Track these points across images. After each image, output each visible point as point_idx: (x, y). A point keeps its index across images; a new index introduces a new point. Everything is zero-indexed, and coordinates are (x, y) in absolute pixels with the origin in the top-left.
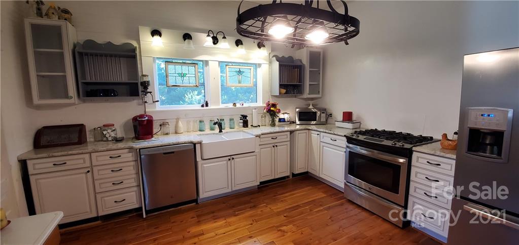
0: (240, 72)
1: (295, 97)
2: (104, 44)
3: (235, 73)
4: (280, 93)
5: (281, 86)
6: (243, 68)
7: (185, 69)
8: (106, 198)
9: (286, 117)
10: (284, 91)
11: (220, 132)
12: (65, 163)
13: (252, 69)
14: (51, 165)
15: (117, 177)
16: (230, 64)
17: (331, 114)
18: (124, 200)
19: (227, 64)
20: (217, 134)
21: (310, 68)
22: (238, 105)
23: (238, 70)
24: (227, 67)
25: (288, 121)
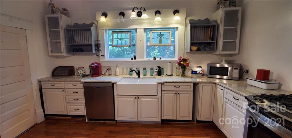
0: (161, 35)
1: (211, 54)
2: (82, 25)
3: (157, 36)
4: (191, 50)
5: (192, 44)
6: (163, 32)
7: (123, 35)
8: (71, 106)
9: (198, 70)
10: (194, 48)
11: (138, 77)
12: (55, 85)
13: (170, 33)
14: (50, 85)
15: (76, 96)
16: (153, 30)
17: (248, 71)
18: (78, 109)
19: (150, 30)
20: (136, 78)
21: (225, 26)
22: (157, 59)
23: (159, 34)
24: (151, 32)
25: (200, 74)
